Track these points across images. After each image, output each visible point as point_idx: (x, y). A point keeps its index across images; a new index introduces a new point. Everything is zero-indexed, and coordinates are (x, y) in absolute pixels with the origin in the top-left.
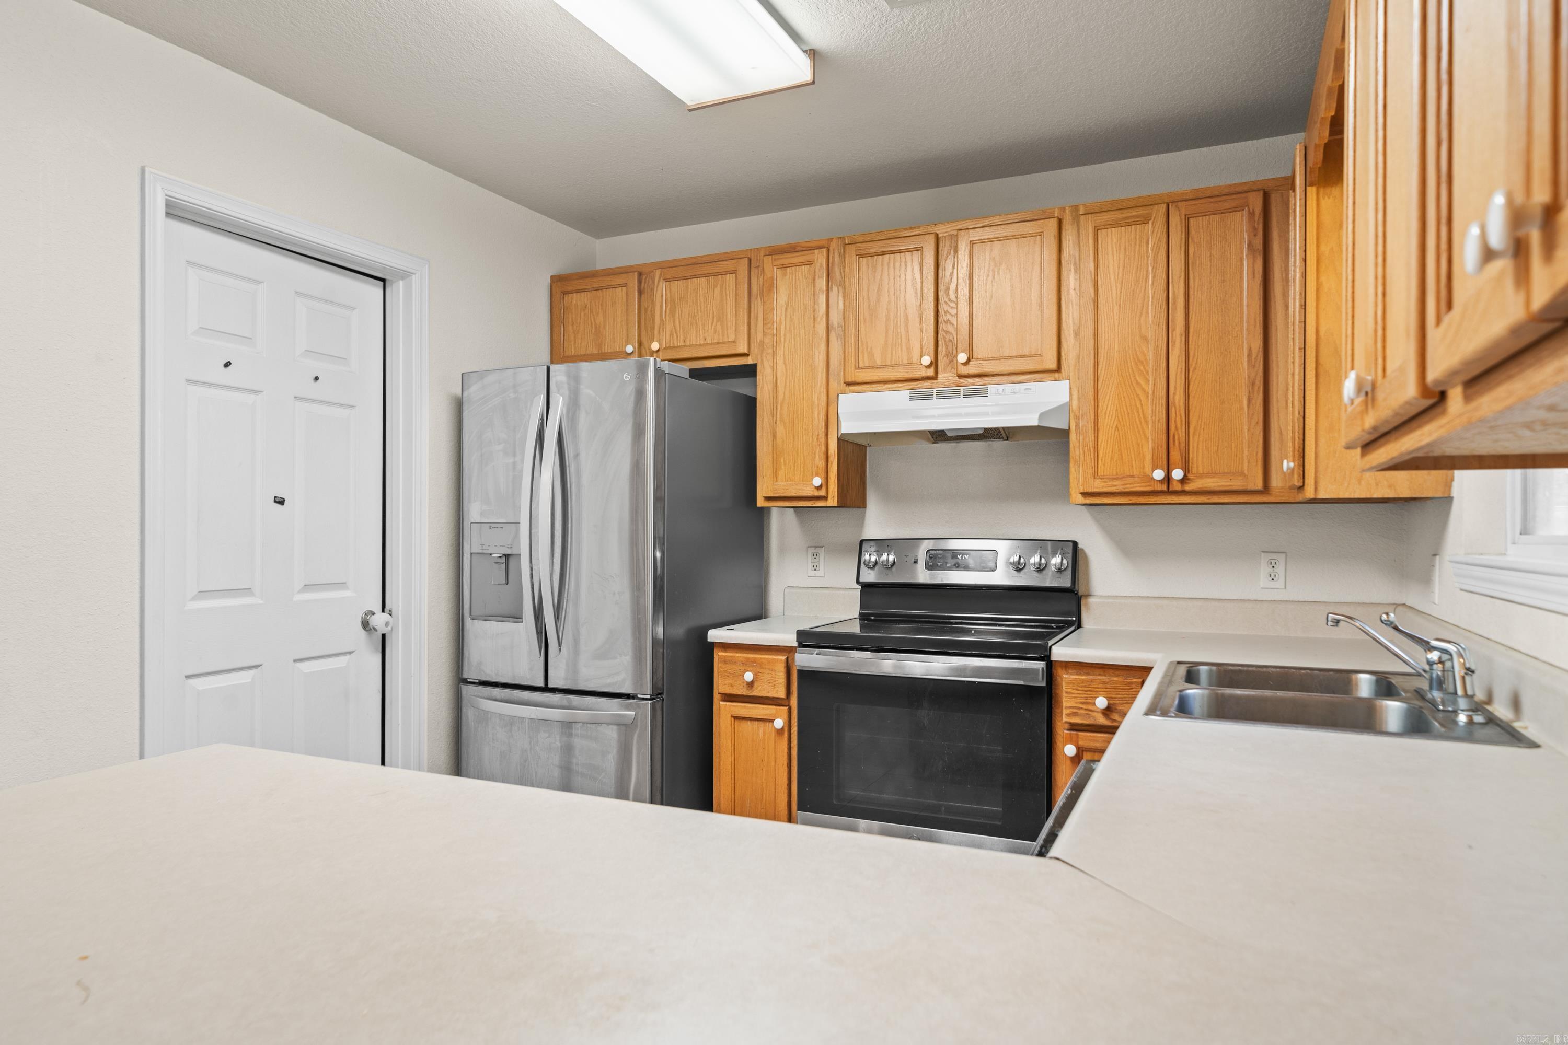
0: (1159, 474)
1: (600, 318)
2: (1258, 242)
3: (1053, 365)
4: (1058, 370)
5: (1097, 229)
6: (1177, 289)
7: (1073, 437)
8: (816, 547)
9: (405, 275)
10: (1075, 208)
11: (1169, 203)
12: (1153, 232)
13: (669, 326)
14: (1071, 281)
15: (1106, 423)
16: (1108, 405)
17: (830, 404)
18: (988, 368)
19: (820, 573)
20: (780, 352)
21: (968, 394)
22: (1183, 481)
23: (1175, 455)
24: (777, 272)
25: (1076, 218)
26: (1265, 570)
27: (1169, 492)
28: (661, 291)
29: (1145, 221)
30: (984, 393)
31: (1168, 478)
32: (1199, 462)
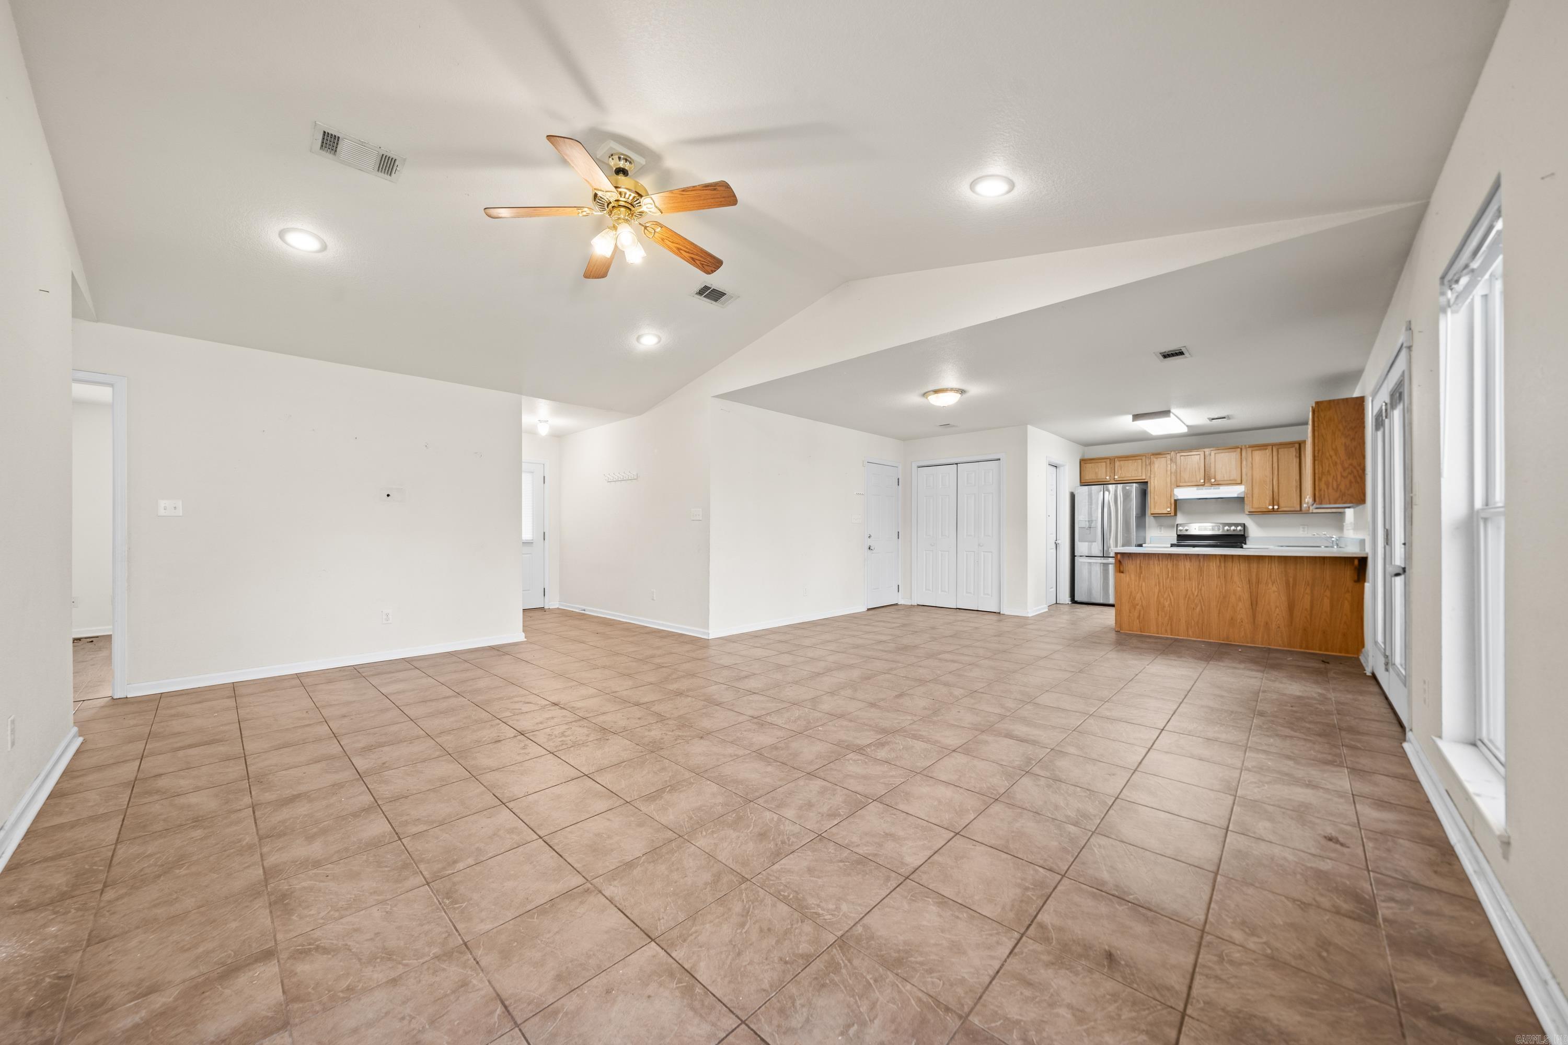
0: (1271, 507)
1: (1097, 470)
2: (1298, 455)
3: (1240, 482)
4: (1241, 483)
5: (1252, 451)
6: (1275, 465)
7: (1245, 499)
8: (1161, 526)
9: (1063, 466)
10: (1245, 446)
11: (1273, 445)
12: (1268, 452)
13: (1120, 472)
14: (1244, 463)
15: (1256, 496)
16: (1256, 491)
17: (1172, 491)
18: (1220, 483)
19: (1162, 532)
20: (1156, 479)
21: (1214, 489)
22: (1278, 509)
23: (1275, 503)
24: (1155, 460)
25: (1246, 448)
26: (1301, 529)
27: (1274, 511)
28: (1117, 464)
29: (1266, 449)
30: (1219, 488)
31: (1273, 508)
32: (1282, 504)
